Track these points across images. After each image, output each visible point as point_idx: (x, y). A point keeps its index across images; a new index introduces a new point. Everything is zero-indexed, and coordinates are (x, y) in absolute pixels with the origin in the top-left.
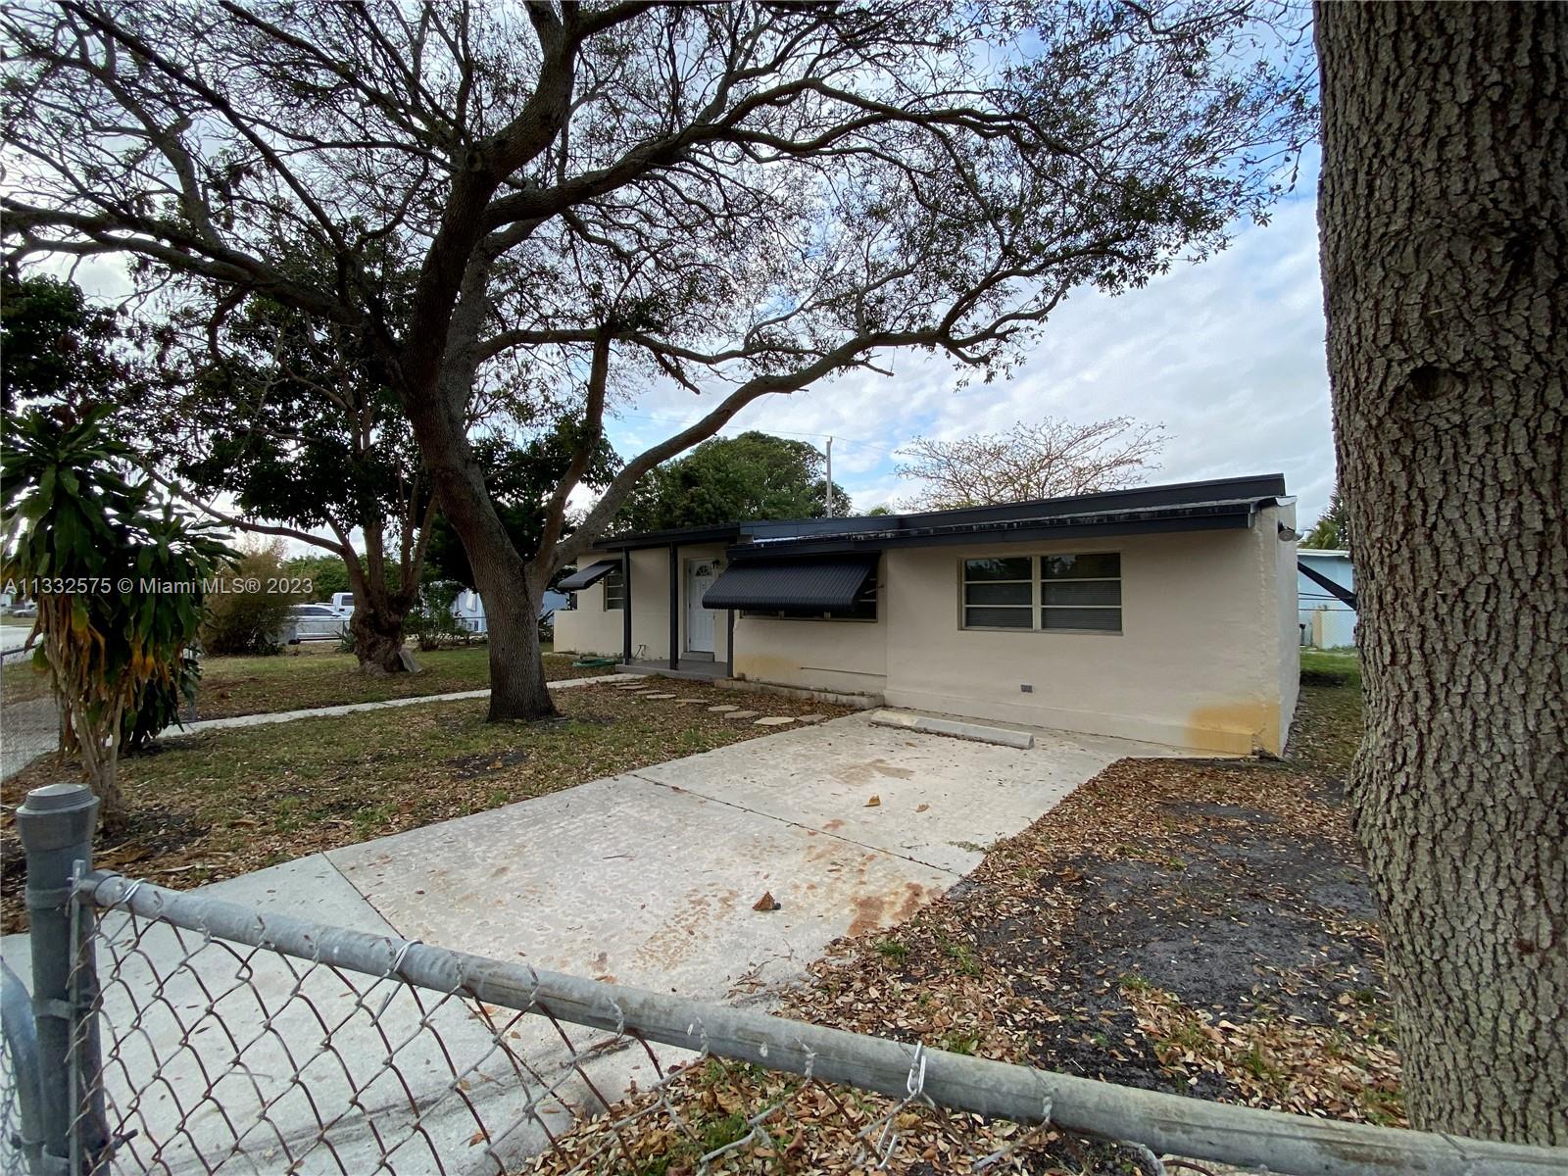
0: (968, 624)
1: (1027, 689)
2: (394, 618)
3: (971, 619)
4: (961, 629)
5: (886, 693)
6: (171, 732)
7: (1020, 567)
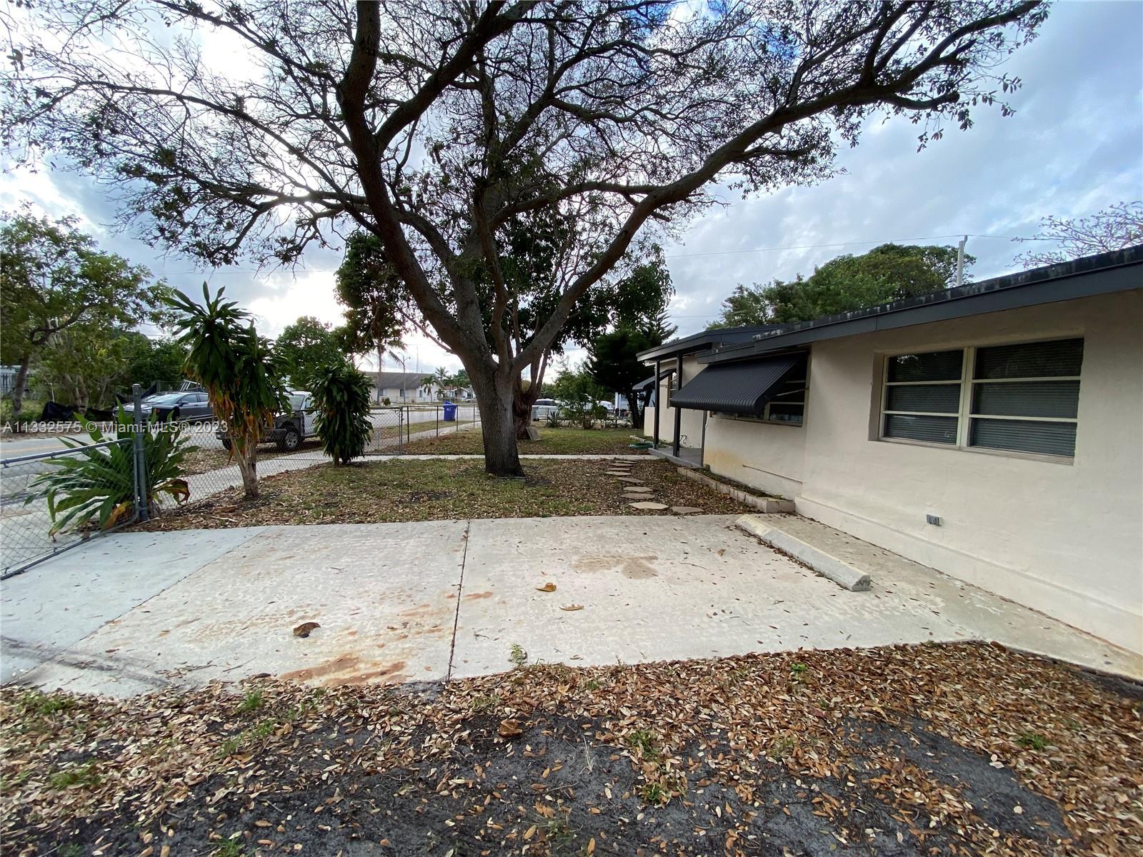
0: (888, 433)
1: (934, 521)
2: (524, 407)
3: (888, 429)
4: (874, 437)
5: (797, 501)
6: (359, 459)
7: (949, 363)
